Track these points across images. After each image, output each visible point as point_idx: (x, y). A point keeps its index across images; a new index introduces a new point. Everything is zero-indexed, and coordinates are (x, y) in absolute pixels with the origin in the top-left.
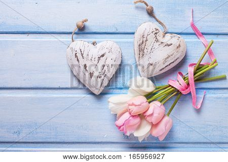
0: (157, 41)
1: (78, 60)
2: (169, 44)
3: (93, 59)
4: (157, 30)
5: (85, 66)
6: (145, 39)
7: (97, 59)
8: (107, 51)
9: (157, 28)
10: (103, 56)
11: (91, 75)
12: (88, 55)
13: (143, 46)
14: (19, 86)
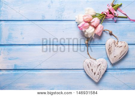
0: (116, 46)
1: (89, 67)
2: (121, 46)
3: (95, 66)
4: (114, 41)
5: (92, 70)
6: (110, 46)
7: (97, 66)
8: (101, 63)
9: (115, 40)
10: (99, 65)
11: (95, 74)
12: (93, 65)
13: (110, 50)
14: (54, 68)
